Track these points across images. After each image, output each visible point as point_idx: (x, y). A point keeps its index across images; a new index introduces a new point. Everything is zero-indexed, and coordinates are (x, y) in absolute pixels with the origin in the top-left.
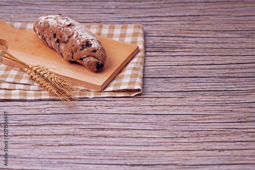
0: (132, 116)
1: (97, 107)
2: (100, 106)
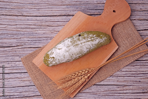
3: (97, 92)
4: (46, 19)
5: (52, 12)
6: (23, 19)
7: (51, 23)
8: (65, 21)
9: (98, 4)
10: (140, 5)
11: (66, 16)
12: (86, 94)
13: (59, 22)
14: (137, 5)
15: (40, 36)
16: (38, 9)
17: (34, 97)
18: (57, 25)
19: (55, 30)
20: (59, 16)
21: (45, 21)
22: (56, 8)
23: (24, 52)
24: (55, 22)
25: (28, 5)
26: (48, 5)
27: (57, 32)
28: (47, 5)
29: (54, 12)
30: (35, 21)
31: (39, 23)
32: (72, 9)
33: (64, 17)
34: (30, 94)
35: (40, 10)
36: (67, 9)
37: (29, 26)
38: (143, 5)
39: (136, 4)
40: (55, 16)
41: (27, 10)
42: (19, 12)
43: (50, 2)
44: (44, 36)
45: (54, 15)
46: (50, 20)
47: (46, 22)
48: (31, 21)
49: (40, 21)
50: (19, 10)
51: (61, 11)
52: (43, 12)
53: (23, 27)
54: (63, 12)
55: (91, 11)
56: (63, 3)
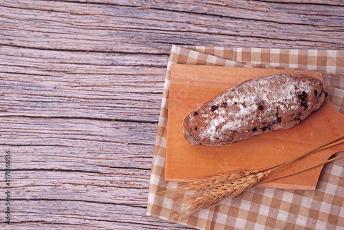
0: (130, 208)
1: (89, 187)
2: (92, 184)
3: (159, 224)
4: (62, 55)
5: (76, 41)
6: (11, 53)
7: (73, 65)
8: (103, 63)
9: (178, 33)
10: (269, 40)
11: (105, 54)
12: (135, 225)
13: (89, 64)
14: (262, 40)
15: (47, 93)
16: (47, 34)
17: (23, 224)
18: (85, 72)
19: (79, 83)
20: (90, 51)
21: (60, 61)
22: (86, 34)
23: (8, 126)
24: (80, 64)
25: (25, 22)
26: (69, 25)
27: (83, 86)
28: (66, 25)
29: (80, 41)
30: (38, 60)
31: (47, 65)
32: (121, 38)
33: (101, 54)
34: (15, 217)
35: (51, 35)
36: (109, 38)
37: (23, 68)
38: (274, 41)
39: (260, 37)
40: (83, 51)
41: (23, 33)
42: (4, 37)
43: (74, 20)
44: (55, 94)
45: (80, 49)
46: (70, 60)
47: (62, 63)
48: (30, 59)
49: (48, 60)
50: (5, 33)
51: (95, 42)
52: (56, 40)
53: (10, 69)
54: (100, 43)
55: (161, 47)
56: (102, 25)
